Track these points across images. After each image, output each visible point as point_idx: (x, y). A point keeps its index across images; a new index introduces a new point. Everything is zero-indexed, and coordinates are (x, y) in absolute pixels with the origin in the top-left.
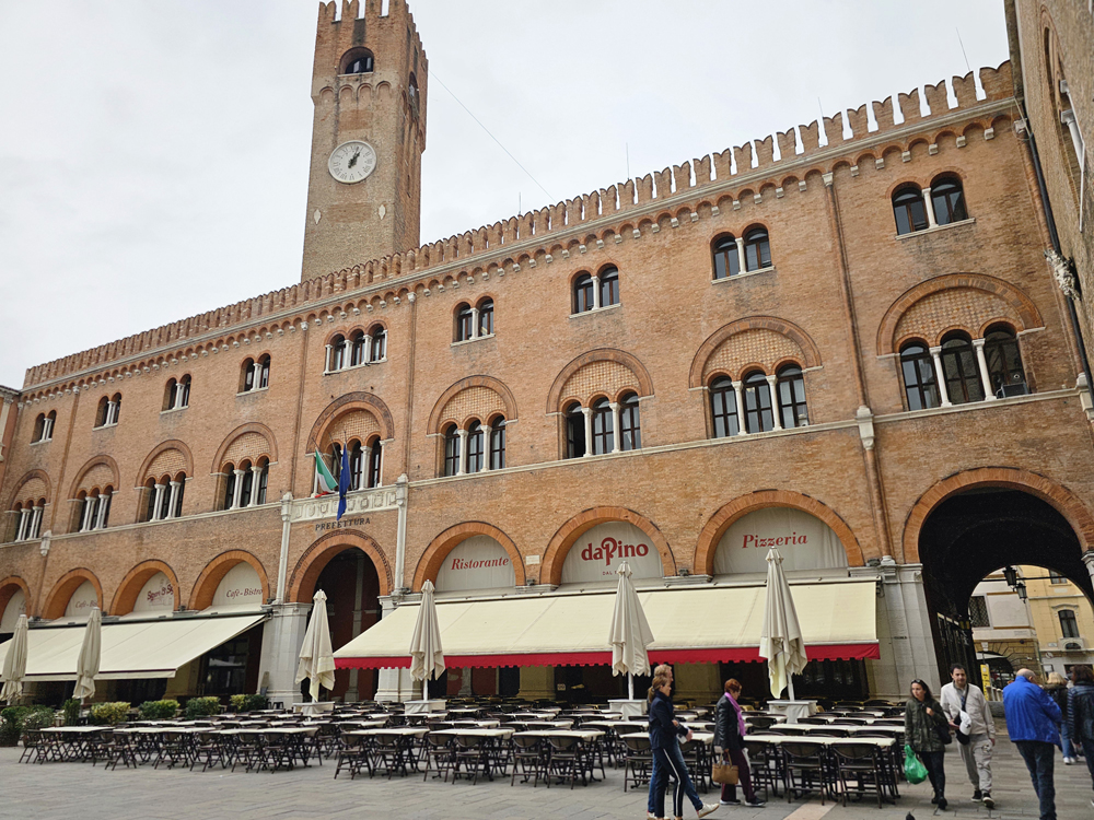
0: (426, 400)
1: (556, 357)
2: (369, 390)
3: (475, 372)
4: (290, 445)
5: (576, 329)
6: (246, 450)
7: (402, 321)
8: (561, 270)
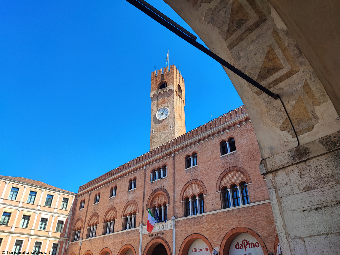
0: (179, 189)
1: (218, 171)
2: (163, 187)
3: (193, 178)
4: (142, 207)
5: (223, 161)
6: (130, 209)
7: (171, 163)
8: (216, 141)
